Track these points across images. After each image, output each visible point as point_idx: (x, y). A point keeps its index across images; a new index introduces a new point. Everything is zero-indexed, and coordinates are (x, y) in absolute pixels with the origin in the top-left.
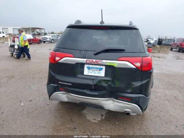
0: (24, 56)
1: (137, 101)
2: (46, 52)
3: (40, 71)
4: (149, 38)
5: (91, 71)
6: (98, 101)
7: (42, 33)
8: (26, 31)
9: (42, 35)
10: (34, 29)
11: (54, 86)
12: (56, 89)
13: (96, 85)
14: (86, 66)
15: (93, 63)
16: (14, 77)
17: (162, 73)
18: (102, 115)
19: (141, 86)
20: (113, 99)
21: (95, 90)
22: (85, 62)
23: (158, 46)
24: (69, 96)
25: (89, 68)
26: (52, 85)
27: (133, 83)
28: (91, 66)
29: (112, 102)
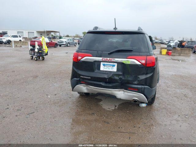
0: (43, 59)
1: (143, 90)
2: (63, 55)
3: (60, 72)
4: (172, 40)
5: (106, 67)
6: (111, 92)
7: (57, 36)
8: (41, 34)
9: (57, 38)
10: (49, 32)
11: (77, 80)
12: (78, 83)
13: (110, 78)
14: (102, 63)
15: (107, 61)
16: (38, 77)
17: (177, 75)
18: (116, 106)
19: (146, 79)
20: (123, 90)
21: (109, 83)
22: (101, 60)
23: (178, 49)
24: (88, 88)
25: (104, 65)
26: (75, 79)
27: (139, 76)
28: (105, 63)
29: (123, 92)
